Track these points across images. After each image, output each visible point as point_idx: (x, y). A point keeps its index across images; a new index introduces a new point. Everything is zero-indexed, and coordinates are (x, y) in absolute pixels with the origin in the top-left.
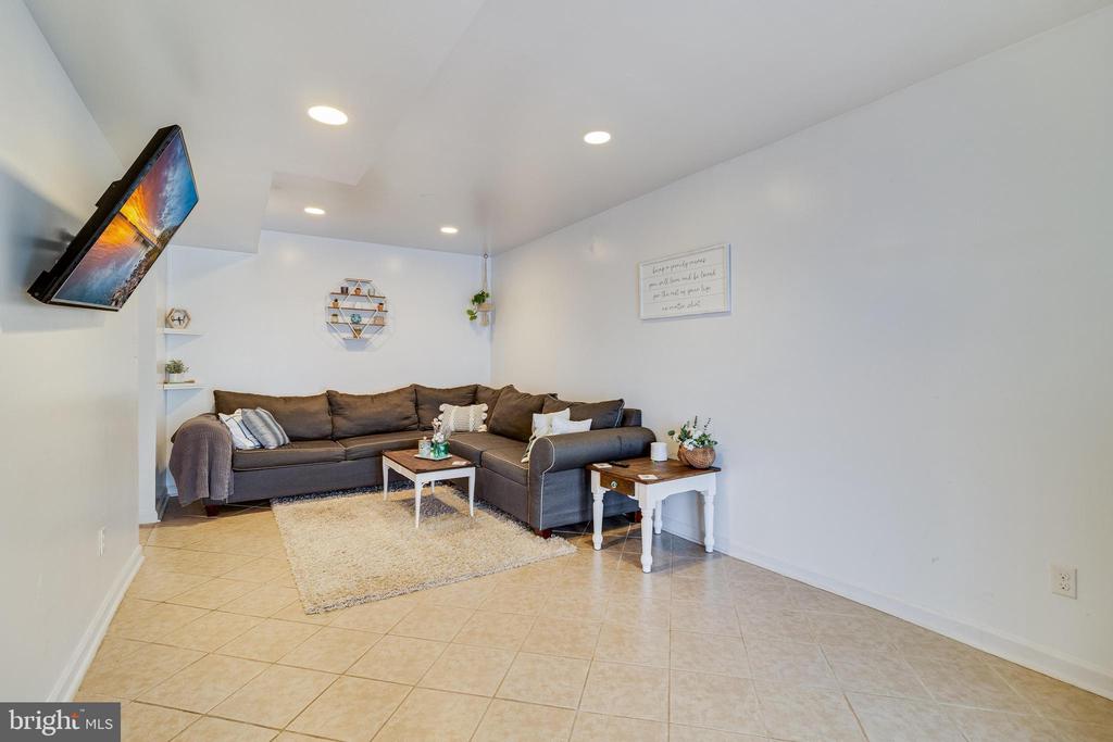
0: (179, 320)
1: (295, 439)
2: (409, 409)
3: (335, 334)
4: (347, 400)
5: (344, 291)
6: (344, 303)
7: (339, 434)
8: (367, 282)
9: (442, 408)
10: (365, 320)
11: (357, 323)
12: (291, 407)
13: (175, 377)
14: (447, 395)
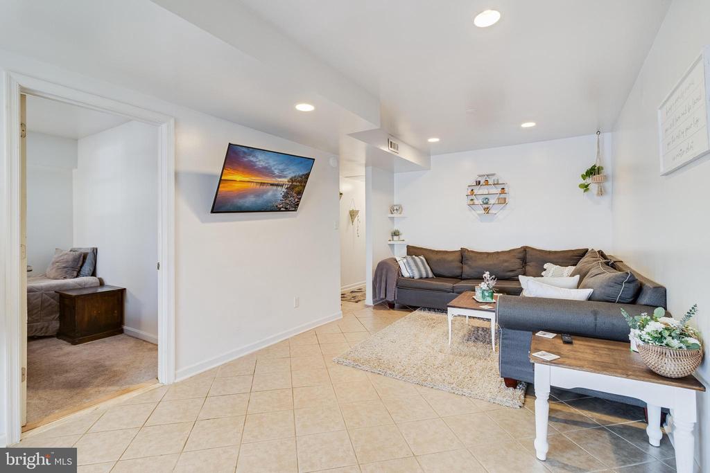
0: (397, 210)
1: (438, 276)
2: (516, 264)
3: (473, 212)
4: (471, 254)
5: (478, 183)
6: (477, 191)
7: (464, 276)
8: (493, 175)
9: (546, 266)
10: (492, 201)
11: (487, 203)
12: (439, 257)
13: (395, 238)
14: (552, 257)
